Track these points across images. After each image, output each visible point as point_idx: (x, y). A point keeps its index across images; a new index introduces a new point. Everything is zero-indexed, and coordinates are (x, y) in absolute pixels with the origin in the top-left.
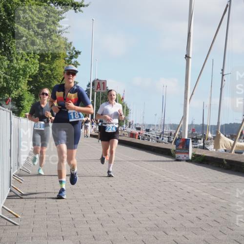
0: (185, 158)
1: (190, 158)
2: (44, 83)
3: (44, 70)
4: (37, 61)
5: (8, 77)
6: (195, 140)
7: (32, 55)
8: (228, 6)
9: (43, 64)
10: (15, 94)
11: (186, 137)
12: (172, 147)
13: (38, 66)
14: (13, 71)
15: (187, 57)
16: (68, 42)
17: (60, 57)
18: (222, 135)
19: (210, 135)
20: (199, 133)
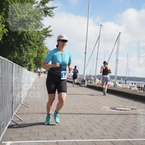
0: (84, 86)
1: (86, 86)
2: (38, 60)
3: (39, 56)
4: (36, 53)
5: (27, 58)
6: (88, 80)
7: (35, 51)
8: (99, 37)
9: (38, 54)
10: (29, 64)
11: (85, 79)
12: (80, 82)
13: (37, 55)
14: (28, 56)
15: (85, 53)
16: (47, 47)
17: (44, 52)
18: (96, 79)
19: (93, 79)
20: (89, 78)
